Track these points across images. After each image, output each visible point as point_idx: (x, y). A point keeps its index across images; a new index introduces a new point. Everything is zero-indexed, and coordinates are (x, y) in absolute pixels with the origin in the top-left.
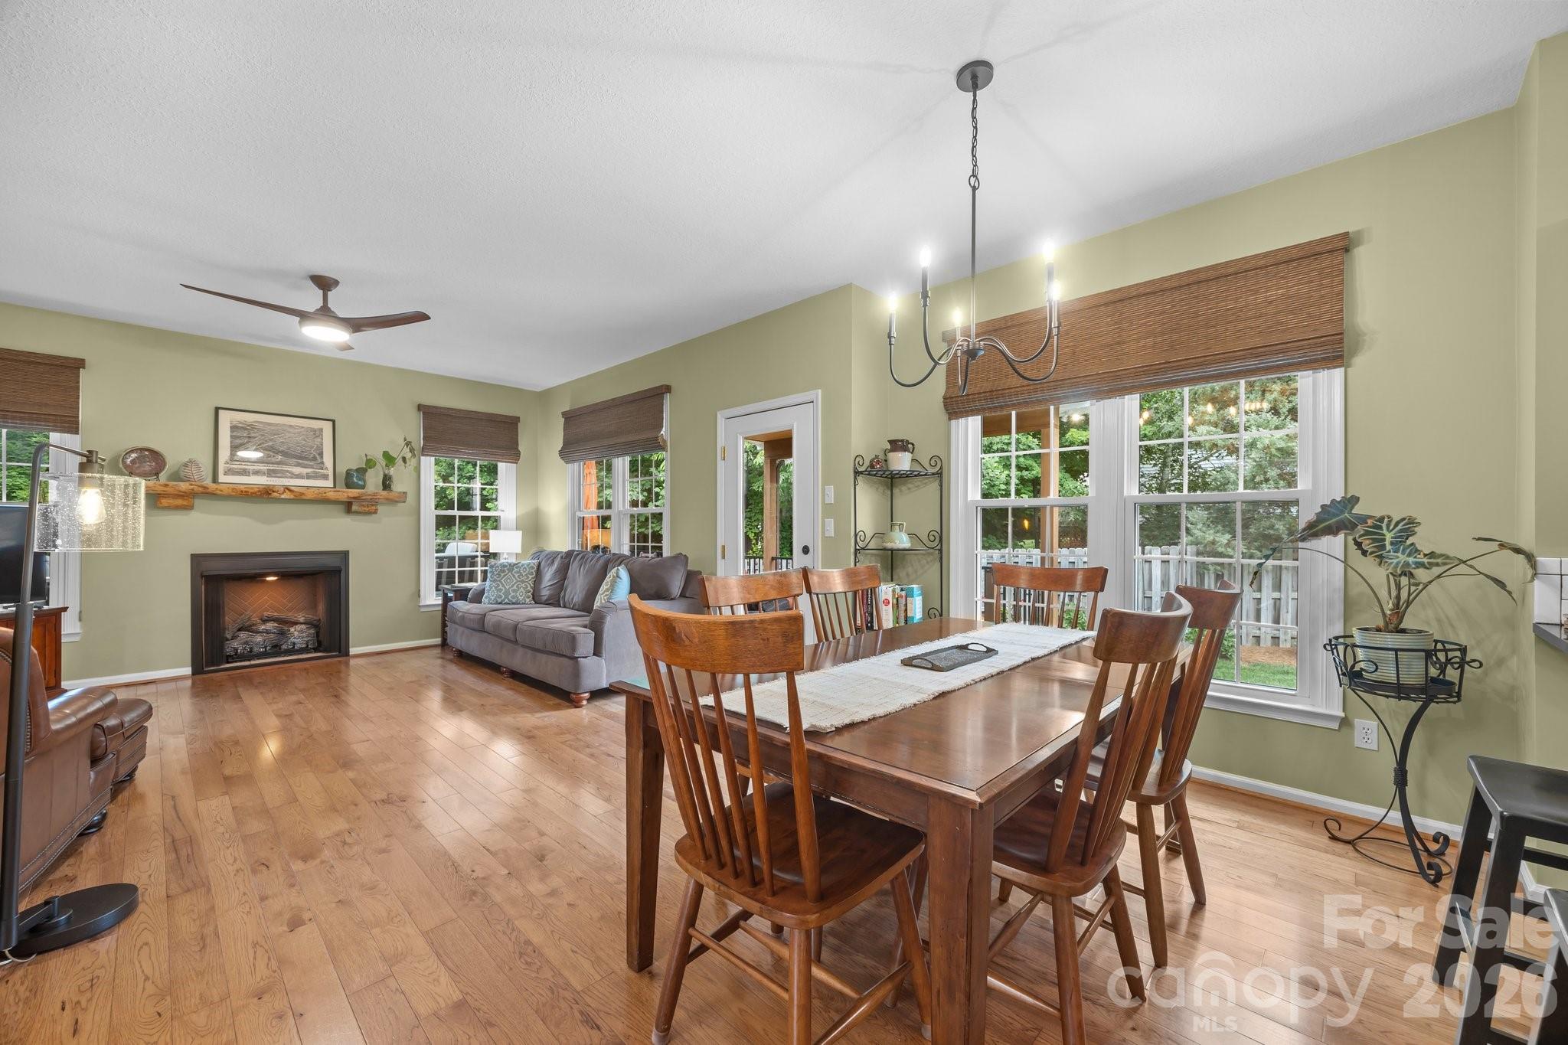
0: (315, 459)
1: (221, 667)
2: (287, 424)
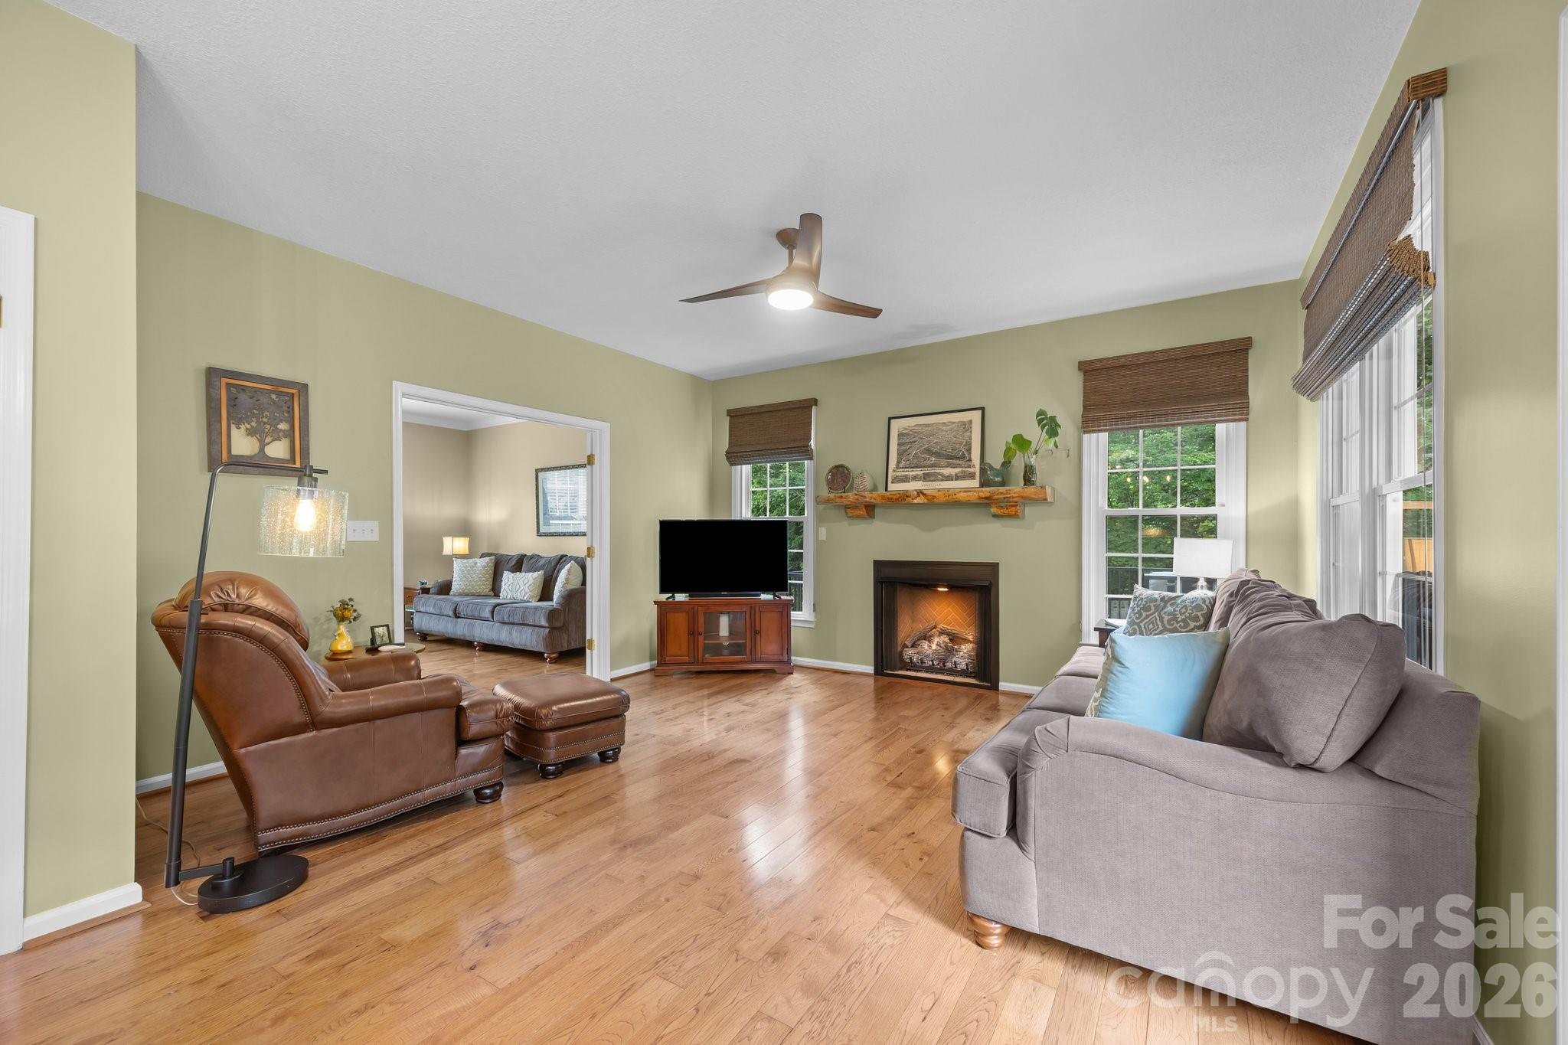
0: (963, 455)
1: (896, 672)
2: (941, 422)
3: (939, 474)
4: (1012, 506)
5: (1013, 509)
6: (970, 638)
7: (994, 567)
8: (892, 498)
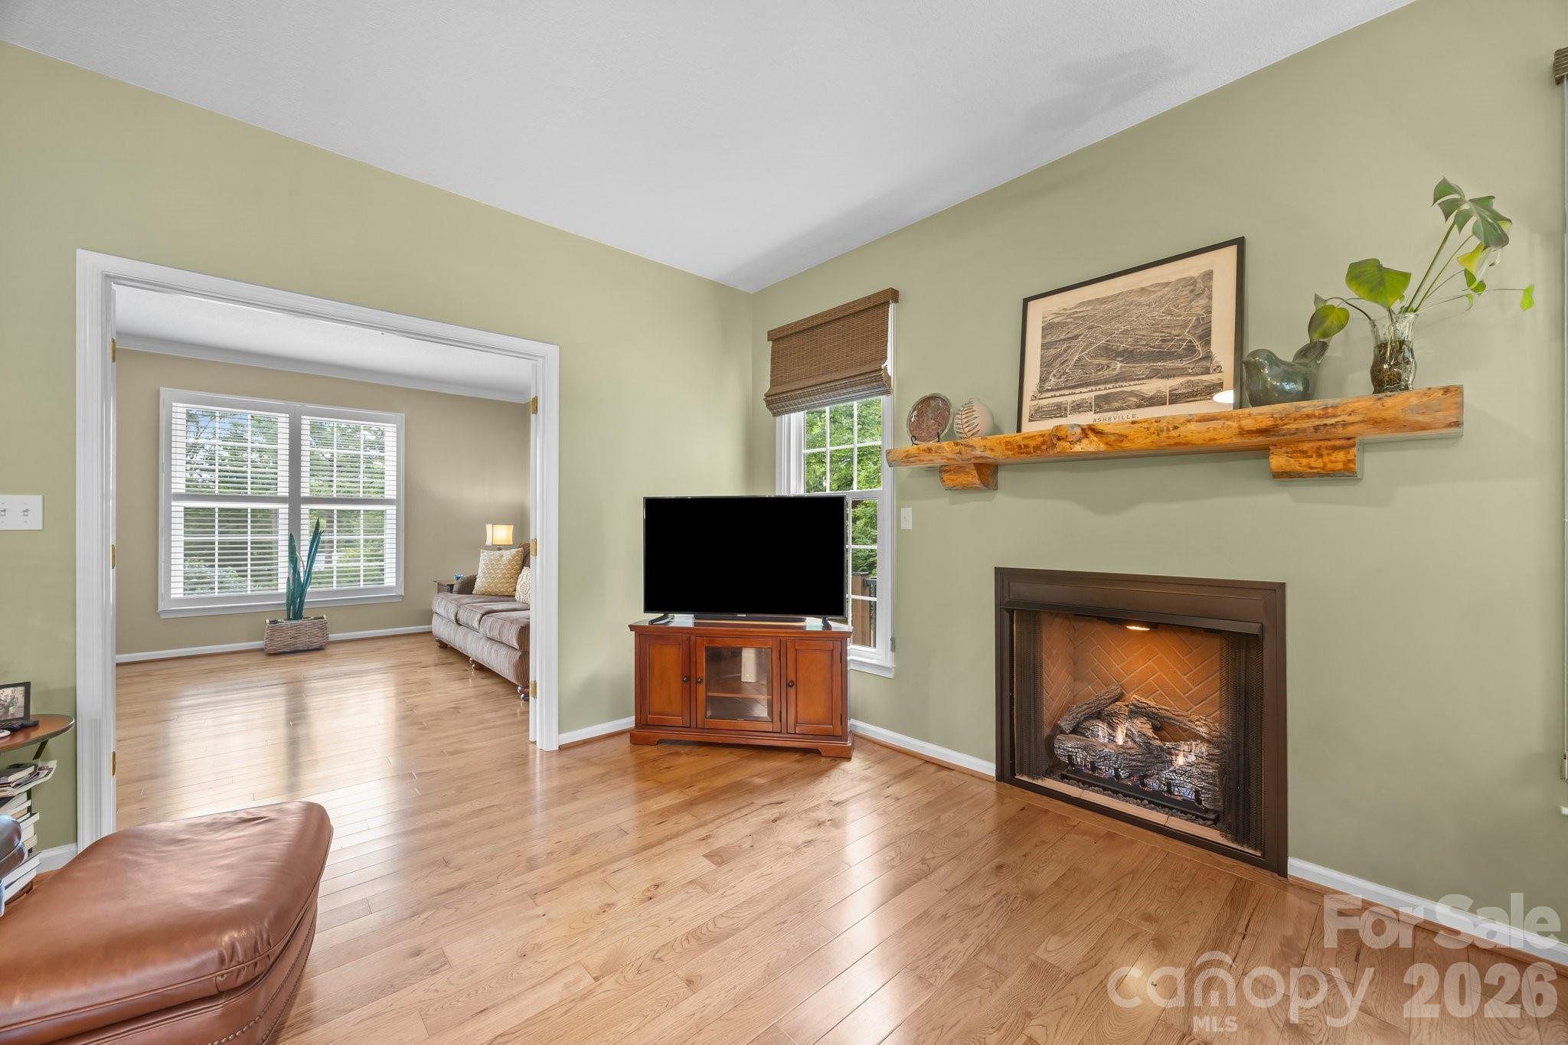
0: (1191, 349)
1: (1039, 782)
2: (1136, 287)
3: (1132, 394)
4: (1335, 448)
5: (1340, 456)
6: (1203, 731)
7: (1273, 594)
8: (1026, 446)
